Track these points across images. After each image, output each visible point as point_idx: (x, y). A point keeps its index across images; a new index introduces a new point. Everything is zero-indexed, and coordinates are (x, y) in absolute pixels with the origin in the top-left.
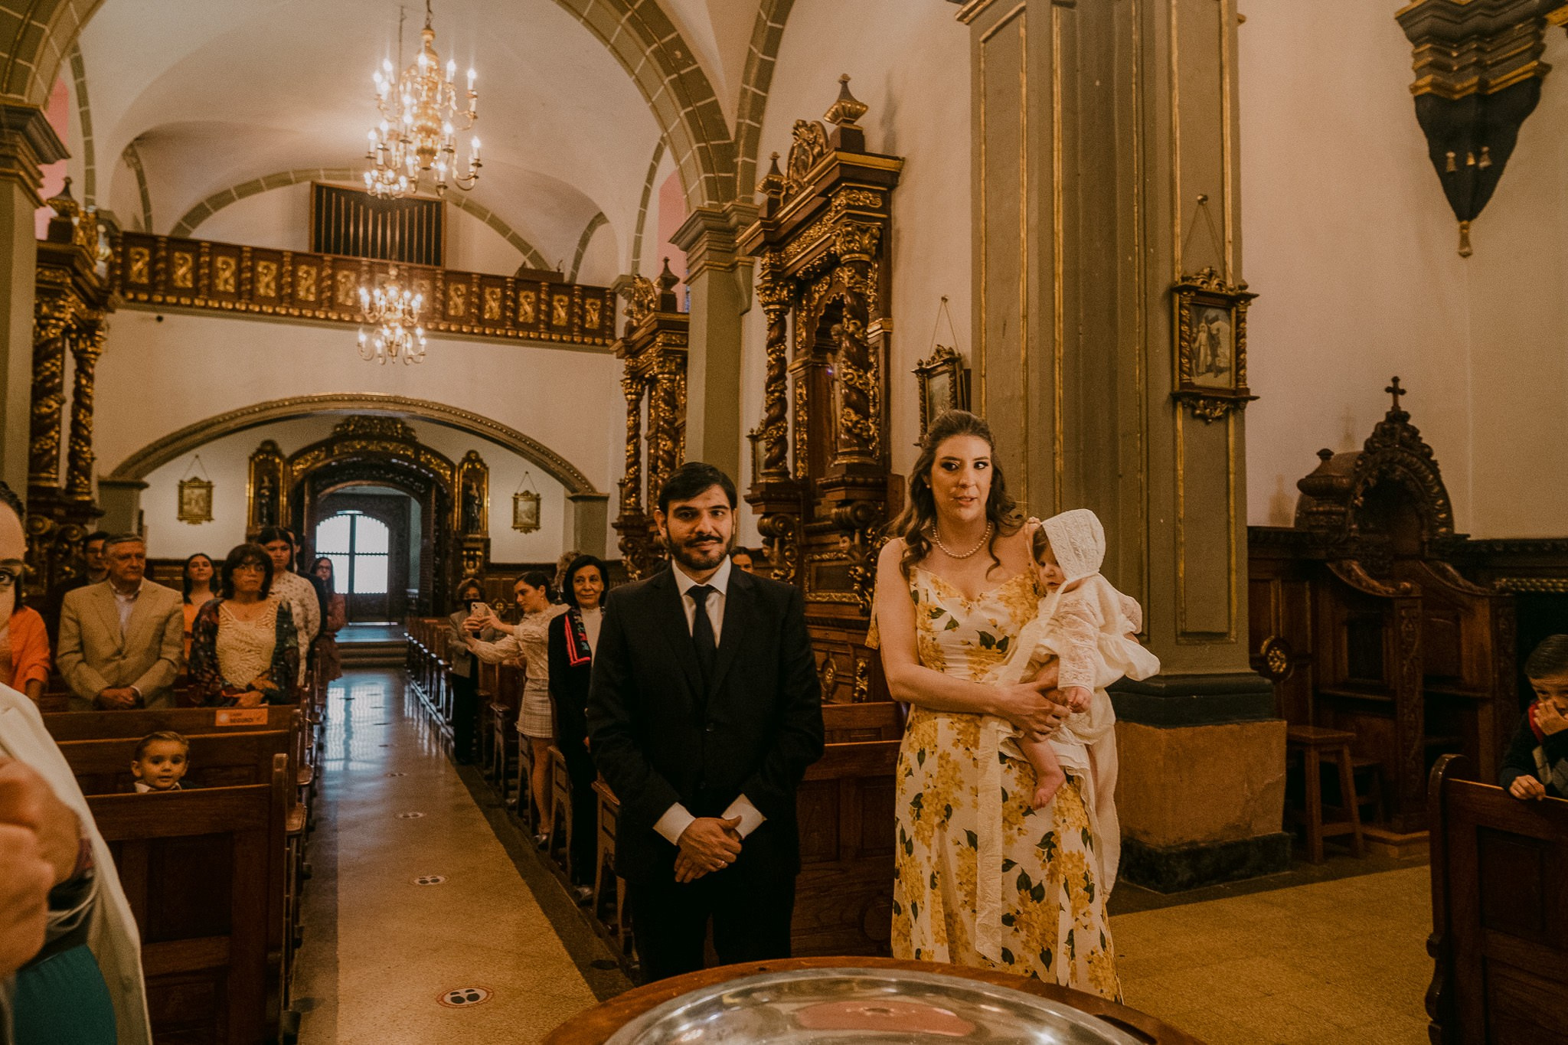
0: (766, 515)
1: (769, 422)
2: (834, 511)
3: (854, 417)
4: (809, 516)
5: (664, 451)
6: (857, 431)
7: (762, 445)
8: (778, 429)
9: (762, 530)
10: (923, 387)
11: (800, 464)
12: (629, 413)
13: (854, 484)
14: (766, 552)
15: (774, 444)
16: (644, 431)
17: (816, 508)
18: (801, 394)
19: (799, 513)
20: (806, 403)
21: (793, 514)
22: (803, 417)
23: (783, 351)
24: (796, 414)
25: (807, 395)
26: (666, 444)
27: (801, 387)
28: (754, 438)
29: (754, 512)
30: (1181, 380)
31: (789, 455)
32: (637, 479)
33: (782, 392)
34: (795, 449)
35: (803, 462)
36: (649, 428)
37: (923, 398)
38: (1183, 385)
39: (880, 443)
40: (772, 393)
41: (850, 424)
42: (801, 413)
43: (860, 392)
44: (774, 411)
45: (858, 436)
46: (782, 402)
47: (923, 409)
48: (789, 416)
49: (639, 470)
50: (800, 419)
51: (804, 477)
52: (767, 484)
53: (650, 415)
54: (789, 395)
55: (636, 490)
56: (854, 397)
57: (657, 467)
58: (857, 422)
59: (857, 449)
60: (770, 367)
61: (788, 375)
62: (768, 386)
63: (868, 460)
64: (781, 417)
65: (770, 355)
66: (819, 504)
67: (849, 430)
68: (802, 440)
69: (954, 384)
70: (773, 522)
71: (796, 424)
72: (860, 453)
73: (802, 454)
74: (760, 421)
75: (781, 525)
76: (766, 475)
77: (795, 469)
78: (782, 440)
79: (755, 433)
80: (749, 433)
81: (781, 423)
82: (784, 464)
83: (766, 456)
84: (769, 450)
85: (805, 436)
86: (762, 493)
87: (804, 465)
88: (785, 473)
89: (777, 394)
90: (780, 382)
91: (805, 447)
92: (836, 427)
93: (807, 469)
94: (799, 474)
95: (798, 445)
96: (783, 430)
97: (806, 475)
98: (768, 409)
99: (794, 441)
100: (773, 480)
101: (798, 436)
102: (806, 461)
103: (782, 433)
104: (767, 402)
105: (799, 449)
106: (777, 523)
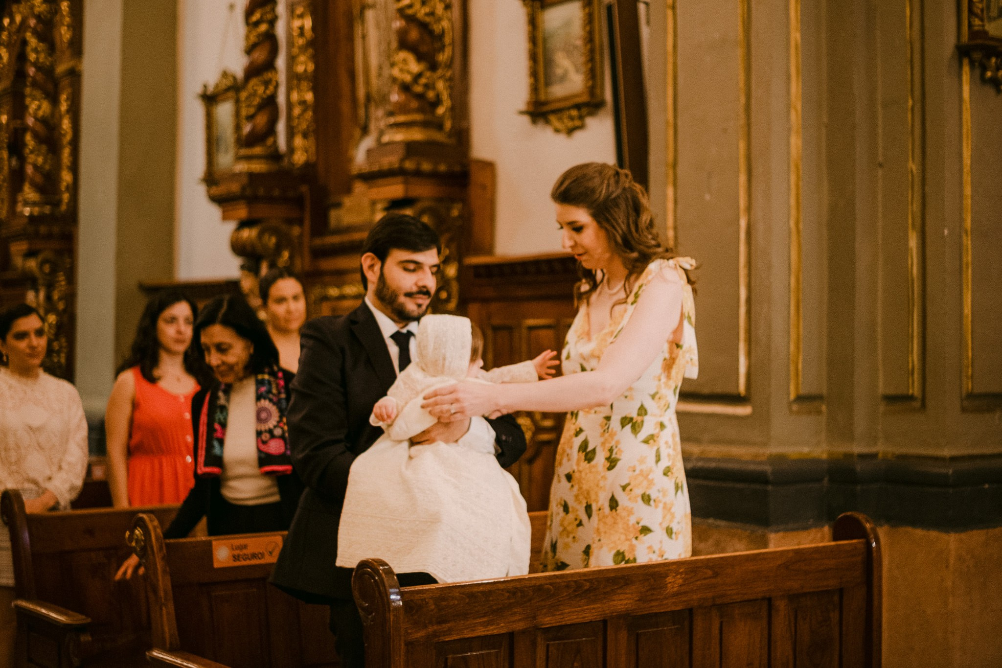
0: (243, 224)
1: (252, 72)
3: (415, 67)
4: (321, 225)
5: (36, 119)
6: (418, 89)
7: (225, 111)
8: (267, 83)
9: (238, 248)
10: (533, 22)
11: (298, 141)
13: (418, 173)
14: (247, 284)
15: (260, 108)
17: (333, 213)
18: (302, 29)
19: (300, 221)
20: (311, 44)
21: (291, 222)
22: (305, 65)
24: (292, 60)
26: (37, 106)
27: (301, 16)
28: (210, 99)
29: (225, 218)
30: (970, 25)
31: (281, 127)
33: (272, 22)
34: (290, 117)
35: (305, 136)
37: (533, 39)
38: (973, 34)
39: (452, 109)
40: (257, 24)
41: (408, 78)
42: (302, 58)
43: (424, 26)
44: (260, 55)
45: (420, 97)
46: (270, 38)
47: (533, 57)
48: (281, 62)
50: (301, 70)
51: (307, 165)
52: (251, 175)
54: (281, 30)
56: (414, 34)
57: (24, 145)
58: (419, 76)
59: (418, 117)
63: (440, 137)
64: (269, 65)
66: (338, 205)
67: (405, 88)
68: (303, 103)
69: (589, 20)
70: (260, 235)
71: (294, 79)
72: (425, 125)
73: (304, 126)
74: (225, 74)
75: (273, 240)
76: (239, 158)
77: (291, 150)
78: (270, 103)
79: (211, 89)
80: (199, 90)
81: (268, 75)
82: (275, 142)
83: (238, 128)
84: (250, 118)
85: (309, 97)
86: (243, 188)
87: (311, 143)
88: (275, 156)
89: (263, 27)
90: (268, 8)
91: (309, 114)
92: (367, 82)
93: (313, 149)
94: (300, 158)
95: (297, 111)
96: (271, 88)
97: (313, 159)
98: (249, 51)
99: (290, 106)
100: (258, 167)
101: (295, 97)
102: (312, 138)
103: (270, 91)
104: (247, 39)
105: (298, 118)
106: (266, 237)
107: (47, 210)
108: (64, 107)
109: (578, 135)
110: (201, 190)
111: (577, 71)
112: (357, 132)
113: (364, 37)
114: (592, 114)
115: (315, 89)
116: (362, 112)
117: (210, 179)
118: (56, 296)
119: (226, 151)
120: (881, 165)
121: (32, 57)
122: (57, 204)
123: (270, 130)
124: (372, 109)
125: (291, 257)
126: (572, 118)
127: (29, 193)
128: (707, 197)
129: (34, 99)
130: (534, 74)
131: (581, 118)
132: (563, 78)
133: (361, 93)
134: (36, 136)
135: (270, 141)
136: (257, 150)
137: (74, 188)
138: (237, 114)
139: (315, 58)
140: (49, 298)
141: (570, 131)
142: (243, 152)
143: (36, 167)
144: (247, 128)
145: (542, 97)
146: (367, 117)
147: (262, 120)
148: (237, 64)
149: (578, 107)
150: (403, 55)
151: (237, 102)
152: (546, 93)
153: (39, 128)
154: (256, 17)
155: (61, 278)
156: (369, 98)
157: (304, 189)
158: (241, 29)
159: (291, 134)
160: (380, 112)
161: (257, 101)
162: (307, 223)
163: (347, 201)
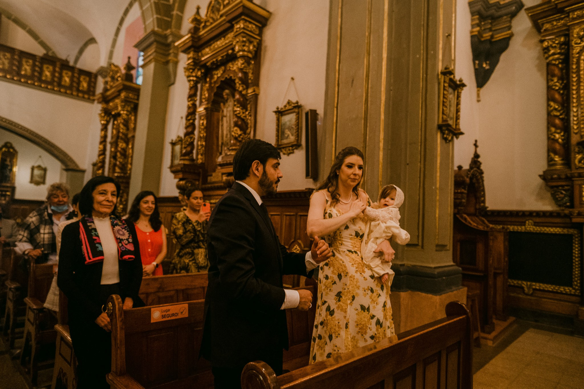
1: (186, 134)
2: (225, 178)
3: (239, 132)
4: (205, 181)
5: (121, 148)
6: (240, 139)
7: (178, 148)
8: (191, 138)
9: (179, 187)
10: (278, 120)
11: (200, 157)
12: (102, 130)
14: (180, 198)
15: (188, 145)
17: (209, 178)
18: (203, 123)
19: (199, 180)
20: (206, 128)
21: (195, 180)
22: (203, 134)
23: (196, 101)
24: (200, 132)
25: (207, 123)
26: (122, 145)
27: (203, 120)
28: (173, 144)
29: (175, 178)
30: (443, 118)
31: (195, 151)
32: (103, 162)
33: (194, 120)
34: (198, 149)
35: (202, 155)
36: (113, 137)
37: (278, 125)
38: (443, 121)
40: (189, 120)
41: (237, 135)
42: (203, 132)
43: (243, 121)
44: (189, 129)
46: (193, 125)
47: (277, 131)
48: (196, 132)
49: (105, 158)
50: (202, 135)
51: (202, 163)
52: (184, 165)
53: (113, 132)
54: (196, 123)
56: (239, 123)
57: (116, 156)
58: (241, 135)
60: (189, 108)
61: (197, 114)
62: (187, 116)
64: (192, 133)
65: (189, 101)
66: (211, 175)
68: (202, 145)
70: (186, 183)
71: (200, 138)
73: (201, 152)
74: (178, 136)
76: (181, 160)
77: (197, 159)
78: (192, 144)
79: (174, 141)
80: (170, 141)
81: (192, 136)
82: (193, 155)
83: (181, 152)
84: (185, 148)
85: (204, 143)
86: (182, 168)
87: (203, 157)
88: (192, 160)
89: (191, 121)
90: (193, 116)
91: (203, 148)
93: (204, 159)
94: (200, 161)
95: (200, 148)
96: (193, 139)
97: (204, 162)
98: (186, 128)
99: (198, 144)
100: (187, 162)
101: (199, 143)
102: (204, 155)
103: (192, 140)
104: (186, 124)
105: (200, 149)
106: (187, 184)
107: (123, 175)
108: (130, 146)
110: (168, 170)
111: (292, 135)
112: (218, 154)
113: (222, 125)
114: (297, 149)
115: (205, 141)
116: (220, 148)
117: (171, 167)
118: (123, 200)
119: (177, 160)
121: (122, 131)
123: (191, 152)
124: (223, 147)
126: (289, 150)
127: (117, 169)
129: (121, 143)
130: (278, 136)
131: (293, 150)
132: (288, 137)
133: (220, 143)
134: (121, 153)
135: (191, 155)
136: (187, 157)
138: (181, 147)
139: (206, 132)
141: (289, 154)
142: (182, 158)
143: (120, 162)
144: (184, 151)
145: (280, 143)
146: (222, 150)
147: (189, 149)
148: (182, 133)
149: (292, 146)
150: (236, 128)
151: (182, 145)
153: (122, 151)
154: (189, 118)
156: (222, 144)
157: (201, 170)
158: (184, 121)
159: (197, 154)
160: (226, 148)
161: (188, 143)
162: (201, 180)
163: (214, 174)
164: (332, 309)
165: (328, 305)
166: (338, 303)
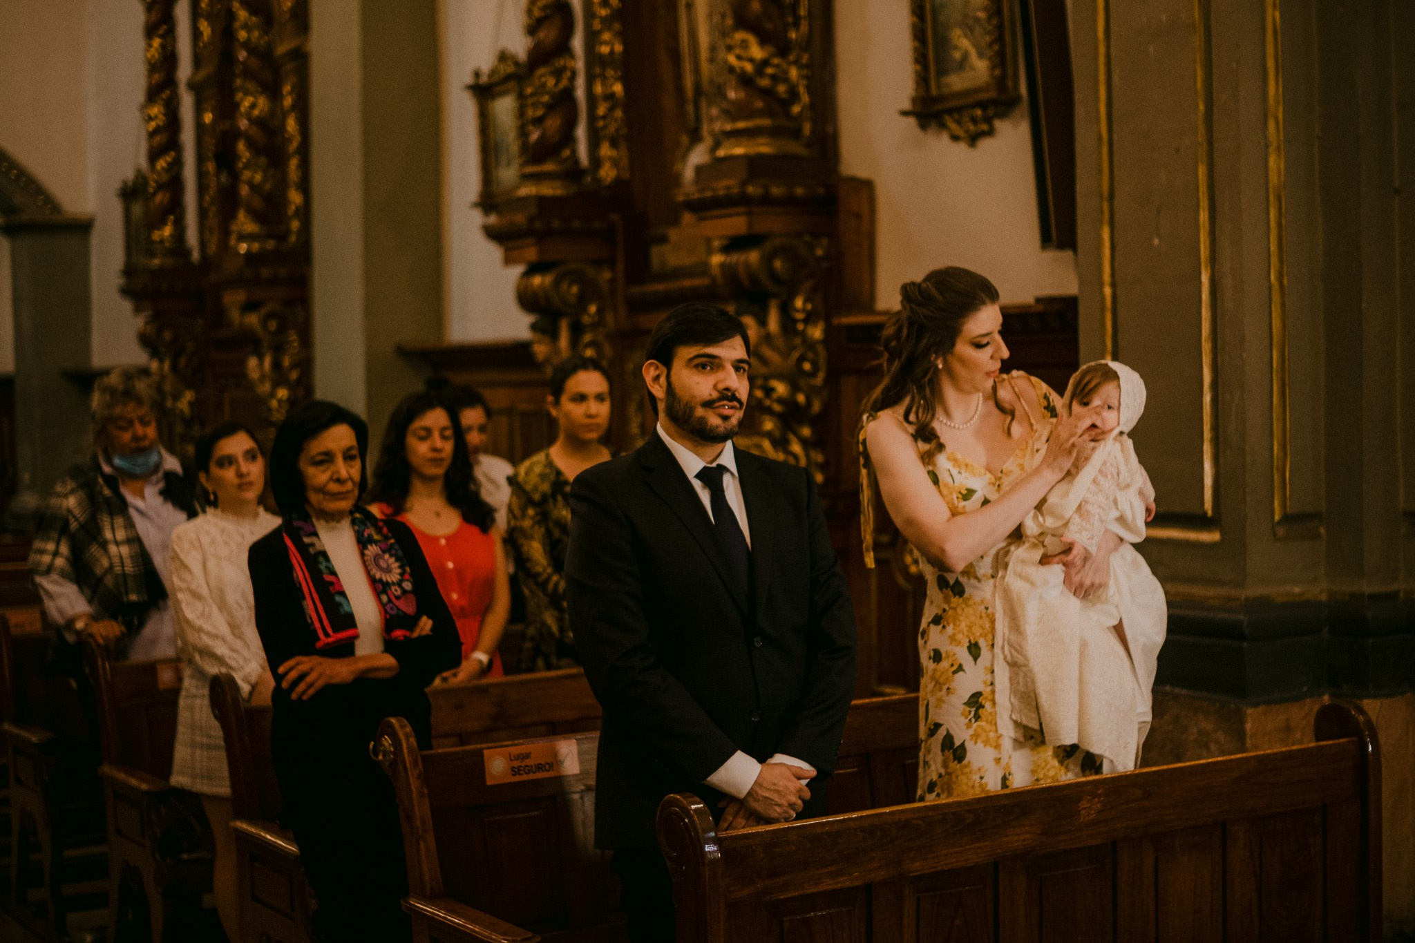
0: (533, 269)
1: (540, 57)
2: (717, 259)
3: (757, 52)
4: (640, 268)
5: (250, 120)
6: (765, 82)
7: (505, 107)
8: (558, 73)
9: (527, 300)
11: (605, 150)
12: (150, 31)
13: (766, 201)
15: (550, 108)
16: (185, 71)
17: (655, 251)
19: (611, 263)
21: (598, 263)
22: (610, 45)
24: (593, 38)
26: (251, 103)
28: (483, 91)
29: (507, 262)
31: (581, 132)
32: (174, 184)
34: (592, 118)
35: (614, 144)
36: (197, 62)
37: (918, 10)
39: (812, 106)
41: (749, 67)
42: (607, 36)
44: (548, 34)
45: (767, 93)
47: (919, 34)
48: (578, 42)
49: (178, 163)
50: (605, 50)
51: (618, 182)
52: (541, 201)
53: (196, 34)
55: (175, 207)
56: (756, 5)
57: (235, 157)
58: (765, 63)
59: (766, 122)
63: (795, 148)
64: (563, 48)
66: (663, 240)
67: (745, 81)
68: (610, 97)
70: (554, 283)
71: (597, 64)
72: (774, 133)
73: (612, 129)
74: (503, 57)
75: (575, 289)
76: (526, 178)
77: (596, 161)
78: (566, 96)
79: (484, 79)
80: (469, 79)
81: (560, 62)
82: (573, 154)
83: (523, 133)
84: (538, 121)
85: (618, 88)
86: (531, 220)
87: (623, 154)
88: (573, 173)
91: (619, 113)
92: (697, 70)
93: (625, 162)
94: (608, 173)
95: (601, 110)
96: (565, 79)
97: (626, 175)
98: (532, 30)
99: (592, 99)
100: (549, 190)
101: (598, 89)
102: (623, 145)
103: (564, 83)
104: (529, 12)
105: (604, 118)
106: (565, 286)
107: (271, 245)
108: (288, 102)
109: (985, 144)
110: (477, 218)
111: (981, 55)
112: (685, 139)
114: (1002, 115)
115: (626, 78)
116: (690, 108)
117: (487, 202)
118: (286, 362)
119: (509, 164)
120: (1397, 192)
121: (242, 35)
122: (282, 237)
123: (568, 138)
124: (703, 104)
125: (600, 311)
126: (974, 121)
127: (244, 223)
128: (1156, 241)
129: (247, 93)
130: (921, 58)
131: (988, 120)
132: (963, 64)
133: (688, 83)
134: (251, 145)
135: (566, 153)
136: (549, 167)
137: (305, 213)
138: (521, 112)
139: (622, 36)
140: (277, 365)
141: (973, 140)
142: (530, 169)
143: (251, 184)
144: (535, 136)
145: (934, 92)
146: (698, 119)
147: (554, 123)
148: (519, 46)
149: (983, 105)
150: (740, 36)
151: (521, 96)
152: (939, 86)
153: (255, 132)
155: (293, 337)
156: (698, 91)
157: (615, 218)
159: (595, 140)
160: (714, 111)
161: (546, 98)
162: (620, 266)
163: (674, 234)
164: (957, 743)
165: (945, 733)
166: (975, 725)
